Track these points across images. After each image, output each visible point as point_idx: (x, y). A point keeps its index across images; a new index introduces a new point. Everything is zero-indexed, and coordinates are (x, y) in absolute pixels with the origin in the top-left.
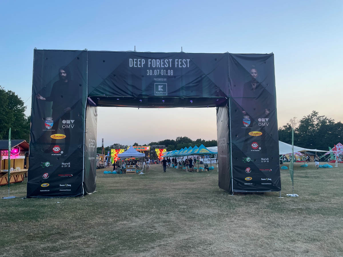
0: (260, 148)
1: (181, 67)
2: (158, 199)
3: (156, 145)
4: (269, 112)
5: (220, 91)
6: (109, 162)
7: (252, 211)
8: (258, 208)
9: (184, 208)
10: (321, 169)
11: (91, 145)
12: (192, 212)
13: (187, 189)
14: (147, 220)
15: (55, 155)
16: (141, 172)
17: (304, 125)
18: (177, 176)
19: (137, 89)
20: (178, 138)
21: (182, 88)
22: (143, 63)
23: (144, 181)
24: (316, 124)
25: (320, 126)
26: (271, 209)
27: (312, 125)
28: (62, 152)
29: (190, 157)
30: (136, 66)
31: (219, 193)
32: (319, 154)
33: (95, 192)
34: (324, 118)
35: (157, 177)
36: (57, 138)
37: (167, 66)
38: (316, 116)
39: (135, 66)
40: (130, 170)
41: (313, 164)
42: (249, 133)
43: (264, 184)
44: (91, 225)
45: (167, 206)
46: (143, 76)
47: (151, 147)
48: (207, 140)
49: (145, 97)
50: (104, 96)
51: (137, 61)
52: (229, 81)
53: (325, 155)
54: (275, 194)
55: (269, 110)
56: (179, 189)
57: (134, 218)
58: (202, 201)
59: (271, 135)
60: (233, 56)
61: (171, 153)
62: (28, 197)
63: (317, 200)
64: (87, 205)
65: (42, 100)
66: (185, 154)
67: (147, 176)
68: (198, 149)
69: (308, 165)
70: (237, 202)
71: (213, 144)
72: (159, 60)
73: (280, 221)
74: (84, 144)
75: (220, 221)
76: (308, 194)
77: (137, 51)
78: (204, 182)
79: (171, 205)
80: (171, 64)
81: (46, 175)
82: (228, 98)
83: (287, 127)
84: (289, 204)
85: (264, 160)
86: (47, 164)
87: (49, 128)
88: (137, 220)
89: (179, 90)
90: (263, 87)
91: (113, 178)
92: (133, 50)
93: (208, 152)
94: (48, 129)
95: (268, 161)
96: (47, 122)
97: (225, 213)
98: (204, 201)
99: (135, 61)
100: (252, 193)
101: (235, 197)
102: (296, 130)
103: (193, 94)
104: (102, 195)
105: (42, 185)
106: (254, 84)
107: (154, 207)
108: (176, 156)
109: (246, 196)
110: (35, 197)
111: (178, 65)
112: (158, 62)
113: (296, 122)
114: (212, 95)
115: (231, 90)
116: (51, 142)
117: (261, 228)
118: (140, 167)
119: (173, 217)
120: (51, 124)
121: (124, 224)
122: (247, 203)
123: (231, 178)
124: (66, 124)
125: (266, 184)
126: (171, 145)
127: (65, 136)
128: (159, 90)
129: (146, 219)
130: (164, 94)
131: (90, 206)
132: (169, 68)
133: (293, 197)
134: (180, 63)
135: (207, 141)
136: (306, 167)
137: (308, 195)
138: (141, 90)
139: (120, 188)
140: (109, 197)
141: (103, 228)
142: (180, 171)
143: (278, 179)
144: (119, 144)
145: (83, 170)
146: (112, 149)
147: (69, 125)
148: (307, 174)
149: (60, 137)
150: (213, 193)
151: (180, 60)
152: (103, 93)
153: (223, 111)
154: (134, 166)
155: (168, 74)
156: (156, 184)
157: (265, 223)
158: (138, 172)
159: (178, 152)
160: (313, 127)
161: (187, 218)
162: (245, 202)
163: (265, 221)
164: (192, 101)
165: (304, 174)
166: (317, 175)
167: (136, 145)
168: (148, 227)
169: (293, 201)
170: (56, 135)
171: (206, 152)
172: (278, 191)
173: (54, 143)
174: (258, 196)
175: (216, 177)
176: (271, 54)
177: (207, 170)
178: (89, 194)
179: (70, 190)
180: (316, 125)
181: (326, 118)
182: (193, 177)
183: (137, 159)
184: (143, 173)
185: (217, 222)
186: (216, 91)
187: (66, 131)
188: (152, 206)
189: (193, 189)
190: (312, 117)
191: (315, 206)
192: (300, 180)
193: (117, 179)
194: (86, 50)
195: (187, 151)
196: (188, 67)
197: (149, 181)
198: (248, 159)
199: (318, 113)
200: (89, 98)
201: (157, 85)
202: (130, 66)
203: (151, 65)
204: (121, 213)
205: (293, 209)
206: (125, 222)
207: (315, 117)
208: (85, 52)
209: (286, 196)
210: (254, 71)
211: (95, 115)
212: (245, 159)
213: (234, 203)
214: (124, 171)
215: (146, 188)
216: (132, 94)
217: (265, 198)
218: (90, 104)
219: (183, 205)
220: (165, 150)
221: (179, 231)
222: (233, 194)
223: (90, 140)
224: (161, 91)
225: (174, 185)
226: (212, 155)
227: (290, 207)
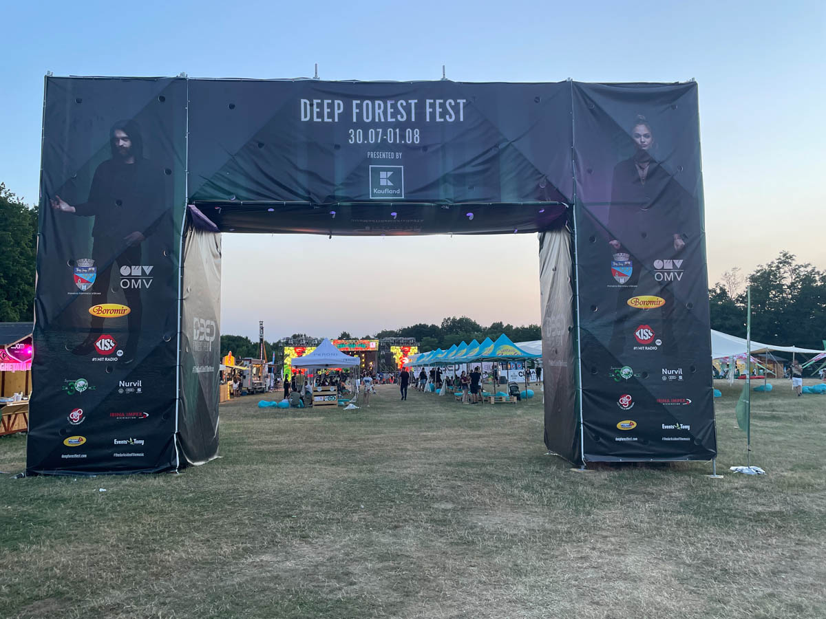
0: (659, 342)
1: (442, 120)
2: (376, 480)
3: (394, 338)
4: (684, 244)
5: (549, 184)
6: (278, 379)
7: (641, 522)
8: (656, 512)
9: (445, 511)
10: (807, 396)
11: (201, 334)
12: (468, 522)
13: (460, 450)
14: (332, 551)
15: (100, 359)
16: (351, 405)
17: (758, 286)
18: (438, 414)
19: (323, 181)
20: (446, 320)
21: (445, 179)
22: (337, 112)
23: (354, 426)
24: (789, 284)
25: (799, 289)
26: (696, 514)
27: (779, 288)
28: (120, 353)
29: (474, 365)
30: (320, 120)
31: (546, 462)
32: (801, 358)
33: (215, 457)
34: (809, 269)
35: (389, 417)
36: (106, 315)
37: (402, 117)
38: (790, 264)
39: (315, 119)
40: (322, 397)
41: (784, 385)
42: (629, 302)
43: (668, 439)
44: (164, 567)
45: (398, 502)
46: (337, 147)
47: (380, 343)
48: (516, 325)
49: (345, 204)
50: (233, 199)
51: (320, 106)
52: (575, 158)
53: (814, 361)
54: (699, 467)
55: (684, 237)
56: (438, 452)
57: (296, 542)
58: (499, 487)
59: (690, 305)
60: (585, 90)
61: (428, 357)
62: (31, 472)
63: (819, 485)
64: (177, 500)
65: (65, 212)
66: (460, 358)
67: (363, 415)
68: (492, 346)
69: (774, 386)
70: (596, 492)
71: (531, 334)
72: (381, 103)
73: (729, 559)
74: (179, 331)
75: (546, 557)
76: (790, 467)
77: (320, 80)
78: (506, 431)
79: (411, 500)
80: (415, 113)
81: (76, 415)
82: (571, 206)
83: (715, 293)
84: (744, 498)
85: (671, 375)
86: (81, 385)
87: (84, 287)
88: (306, 548)
89: (435, 185)
90: (669, 175)
91: (278, 420)
92: (311, 77)
93: (519, 353)
94: (83, 292)
95: (681, 377)
96: (79, 272)
97: (564, 528)
98: (503, 488)
99: (315, 106)
100: (635, 465)
101: (590, 474)
102: (737, 300)
103: (473, 195)
104: (230, 469)
105: (67, 442)
106: (641, 165)
107: (363, 506)
108: (439, 364)
109: (621, 472)
110: (47, 472)
111: (433, 115)
112: (379, 108)
113: (739, 280)
114: (526, 196)
115: (578, 184)
116: (91, 327)
117: (675, 582)
118: (351, 390)
119: (409, 542)
120: (91, 277)
121: (261, 566)
122: (625, 493)
123: (579, 423)
124: (130, 277)
125: (675, 439)
126: (429, 338)
127: (128, 310)
128: (382, 184)
129: (330, 547)
130: (395, 195)
131: (184, 501)
132: (408, 124)
133: (749, 476)
134: (438, 110)
135: (517, 328)
136: (768, 392)
137: (791, 470)
138: (334, 185)
139: (284, 447)
140: (246, 475)
141: (196, 578)
142: (448, 401)
143: (708, 425)
144: (305, 335)
145: (177, 400)
146: (286, 348)
147: (140, 281)
148: (773, 411)
149: (115, 311)
150: (530, 462)
151: (438, 101)
152: (230, 194)
153: (558, 241)
154: (332, 388)
155: (405, 141)
156: (382, 435)
157: (684, 563)
158: (343, 403)
159: (445, 354)
160: (782, 291)
161: (451, 543)
162: (619, 491)
163: (684, 556)
164: (471, 216)
165: (765, 409)
166: (802, 413)
167: (345, 336)
168: (329, 576)
169: (752, 488)
170: (104, 306)
171: (513, 353)
172: (710, 460)
173: (99, 328)
174: (652, 471)
175: (537, 418)
176: (689, 83)
177: (515, 398)
178: (196, 464)
179: (143, 455)
180: (789, 287)
181: (813, 270)
182: (479, 418)
183: (347, 371)
184: (355, 407)
185: (537, 558)
186: (538, 186)
187: (131, 297)
188: (355, 503)
189: (475, 450)
190: (778, 268)
191: (818, 505)
192: (760, 427)
193: (286, 421)
194: (185, 77)
195: (465, 351)
196: (462, 119)
197: (366, 427)
198: (626, 372)
199: (794, 257)
200: (193, 207)
201: (376, 172)
202: (303, 119)
203: (360, 115)
204: (264, 525)
205: (759, 514)
206: (265, 558)
207: (787, 268)
208: (180, 81)
209: (730, 474)
210: (642, 129)
211: (214, 255)
212: (618, 373)
213: (588, 494)
214: (307, 401)
215: (354, 446)
216: (306, 196)
217: (672, 477)
218: (194, 224)
219: (444, 498)
220: (414, 350)
221: (421, 594)
222: (583, 467)
223: (196, 320)
224: (387, 187)
225: (427, 439)
226: (528, 363)
227: (750, 507)
